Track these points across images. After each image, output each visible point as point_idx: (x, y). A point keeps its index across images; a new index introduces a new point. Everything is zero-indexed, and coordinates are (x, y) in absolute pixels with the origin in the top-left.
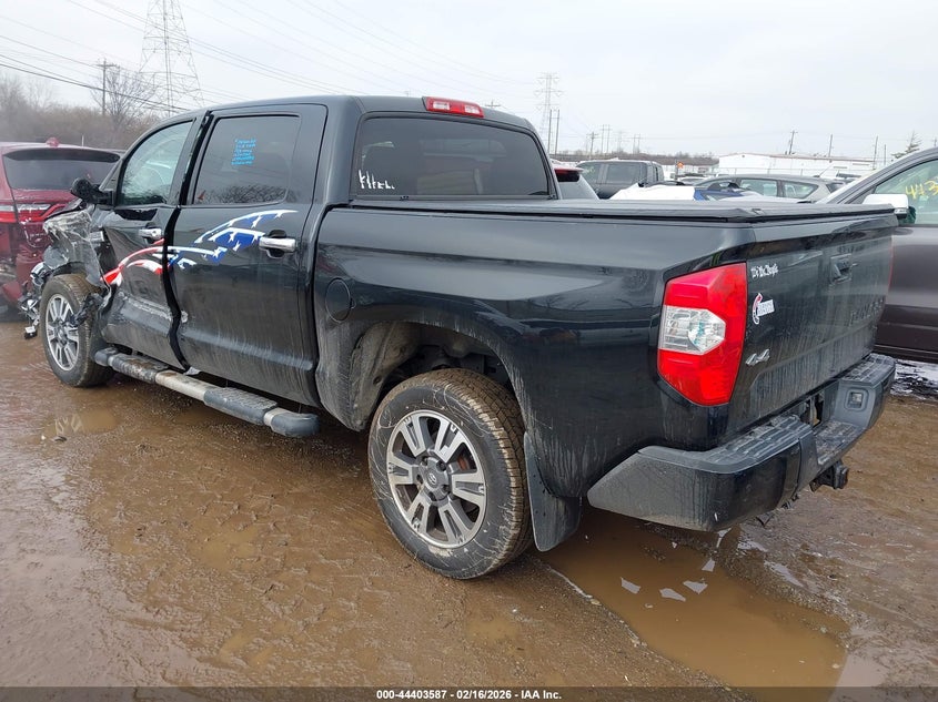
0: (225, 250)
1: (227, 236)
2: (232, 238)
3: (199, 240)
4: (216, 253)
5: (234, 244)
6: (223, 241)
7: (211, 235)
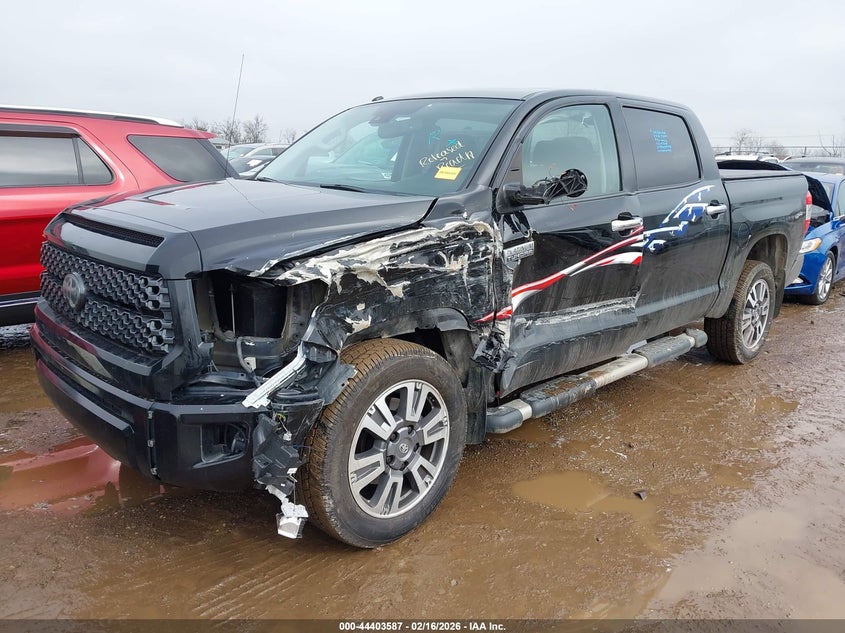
0: (686, 223)
1: (686, 212)
2: (690, 211)
3: (666, 220)
4: (680, 228)
5: (691, 216)
6: (684, 216)
7: (675, 214)
